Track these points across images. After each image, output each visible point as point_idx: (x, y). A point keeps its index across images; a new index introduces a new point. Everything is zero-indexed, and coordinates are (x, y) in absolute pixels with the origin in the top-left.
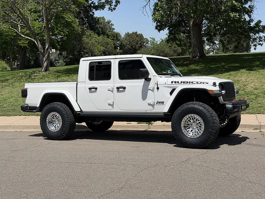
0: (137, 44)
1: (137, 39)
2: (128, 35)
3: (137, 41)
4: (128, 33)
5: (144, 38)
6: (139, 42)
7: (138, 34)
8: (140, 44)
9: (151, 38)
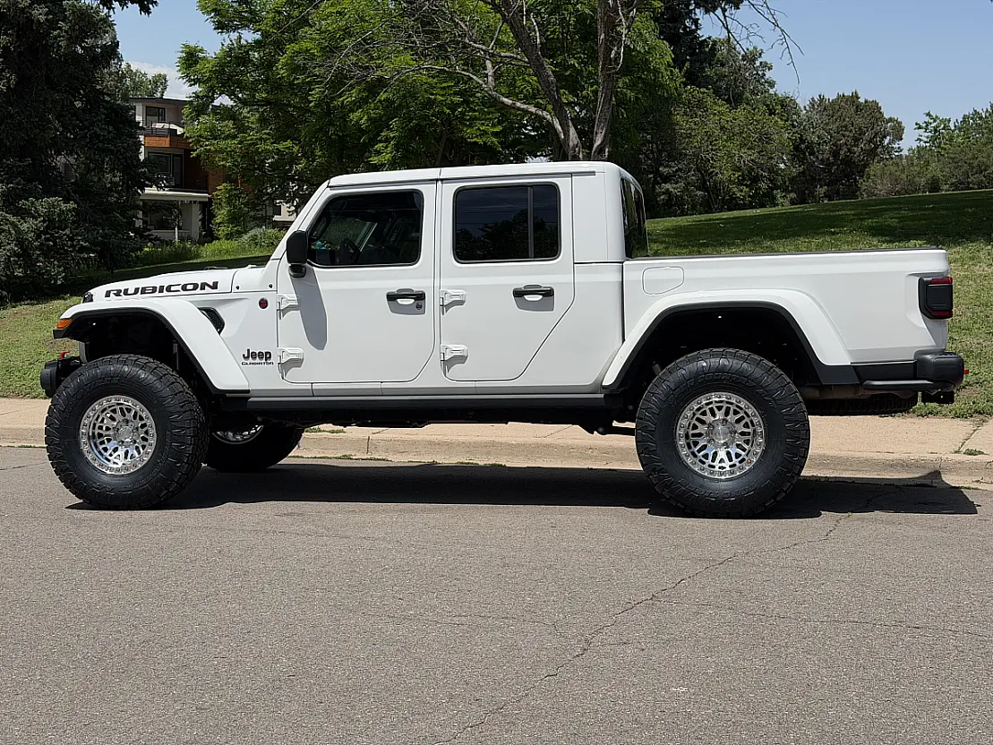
0: (856, 140)
1: (859, 121)
2: (821, 105)
3: (860, 129)
4: (822, 99)
5: (886, 116)
6: (867, 136)
7: (862, 100)
8: (870, 141)
9: (928, 114)
